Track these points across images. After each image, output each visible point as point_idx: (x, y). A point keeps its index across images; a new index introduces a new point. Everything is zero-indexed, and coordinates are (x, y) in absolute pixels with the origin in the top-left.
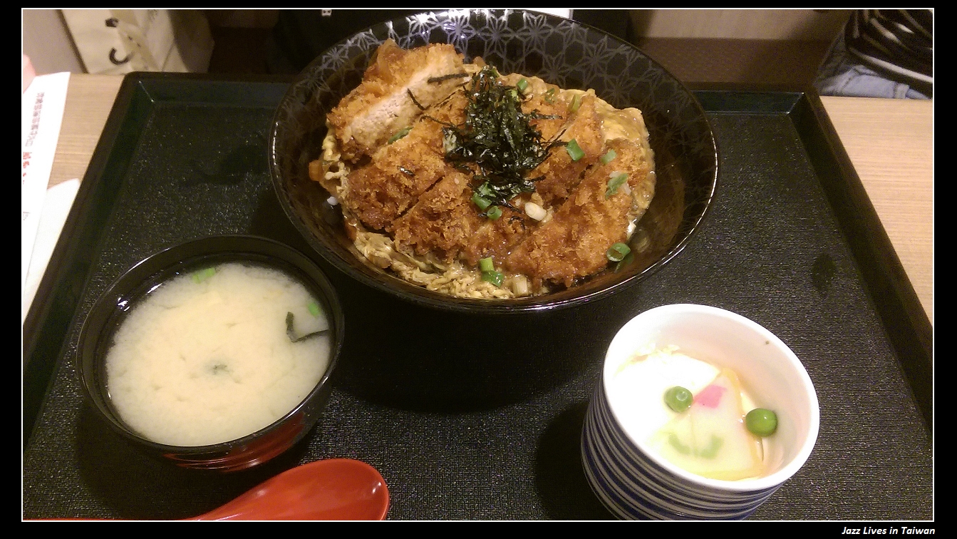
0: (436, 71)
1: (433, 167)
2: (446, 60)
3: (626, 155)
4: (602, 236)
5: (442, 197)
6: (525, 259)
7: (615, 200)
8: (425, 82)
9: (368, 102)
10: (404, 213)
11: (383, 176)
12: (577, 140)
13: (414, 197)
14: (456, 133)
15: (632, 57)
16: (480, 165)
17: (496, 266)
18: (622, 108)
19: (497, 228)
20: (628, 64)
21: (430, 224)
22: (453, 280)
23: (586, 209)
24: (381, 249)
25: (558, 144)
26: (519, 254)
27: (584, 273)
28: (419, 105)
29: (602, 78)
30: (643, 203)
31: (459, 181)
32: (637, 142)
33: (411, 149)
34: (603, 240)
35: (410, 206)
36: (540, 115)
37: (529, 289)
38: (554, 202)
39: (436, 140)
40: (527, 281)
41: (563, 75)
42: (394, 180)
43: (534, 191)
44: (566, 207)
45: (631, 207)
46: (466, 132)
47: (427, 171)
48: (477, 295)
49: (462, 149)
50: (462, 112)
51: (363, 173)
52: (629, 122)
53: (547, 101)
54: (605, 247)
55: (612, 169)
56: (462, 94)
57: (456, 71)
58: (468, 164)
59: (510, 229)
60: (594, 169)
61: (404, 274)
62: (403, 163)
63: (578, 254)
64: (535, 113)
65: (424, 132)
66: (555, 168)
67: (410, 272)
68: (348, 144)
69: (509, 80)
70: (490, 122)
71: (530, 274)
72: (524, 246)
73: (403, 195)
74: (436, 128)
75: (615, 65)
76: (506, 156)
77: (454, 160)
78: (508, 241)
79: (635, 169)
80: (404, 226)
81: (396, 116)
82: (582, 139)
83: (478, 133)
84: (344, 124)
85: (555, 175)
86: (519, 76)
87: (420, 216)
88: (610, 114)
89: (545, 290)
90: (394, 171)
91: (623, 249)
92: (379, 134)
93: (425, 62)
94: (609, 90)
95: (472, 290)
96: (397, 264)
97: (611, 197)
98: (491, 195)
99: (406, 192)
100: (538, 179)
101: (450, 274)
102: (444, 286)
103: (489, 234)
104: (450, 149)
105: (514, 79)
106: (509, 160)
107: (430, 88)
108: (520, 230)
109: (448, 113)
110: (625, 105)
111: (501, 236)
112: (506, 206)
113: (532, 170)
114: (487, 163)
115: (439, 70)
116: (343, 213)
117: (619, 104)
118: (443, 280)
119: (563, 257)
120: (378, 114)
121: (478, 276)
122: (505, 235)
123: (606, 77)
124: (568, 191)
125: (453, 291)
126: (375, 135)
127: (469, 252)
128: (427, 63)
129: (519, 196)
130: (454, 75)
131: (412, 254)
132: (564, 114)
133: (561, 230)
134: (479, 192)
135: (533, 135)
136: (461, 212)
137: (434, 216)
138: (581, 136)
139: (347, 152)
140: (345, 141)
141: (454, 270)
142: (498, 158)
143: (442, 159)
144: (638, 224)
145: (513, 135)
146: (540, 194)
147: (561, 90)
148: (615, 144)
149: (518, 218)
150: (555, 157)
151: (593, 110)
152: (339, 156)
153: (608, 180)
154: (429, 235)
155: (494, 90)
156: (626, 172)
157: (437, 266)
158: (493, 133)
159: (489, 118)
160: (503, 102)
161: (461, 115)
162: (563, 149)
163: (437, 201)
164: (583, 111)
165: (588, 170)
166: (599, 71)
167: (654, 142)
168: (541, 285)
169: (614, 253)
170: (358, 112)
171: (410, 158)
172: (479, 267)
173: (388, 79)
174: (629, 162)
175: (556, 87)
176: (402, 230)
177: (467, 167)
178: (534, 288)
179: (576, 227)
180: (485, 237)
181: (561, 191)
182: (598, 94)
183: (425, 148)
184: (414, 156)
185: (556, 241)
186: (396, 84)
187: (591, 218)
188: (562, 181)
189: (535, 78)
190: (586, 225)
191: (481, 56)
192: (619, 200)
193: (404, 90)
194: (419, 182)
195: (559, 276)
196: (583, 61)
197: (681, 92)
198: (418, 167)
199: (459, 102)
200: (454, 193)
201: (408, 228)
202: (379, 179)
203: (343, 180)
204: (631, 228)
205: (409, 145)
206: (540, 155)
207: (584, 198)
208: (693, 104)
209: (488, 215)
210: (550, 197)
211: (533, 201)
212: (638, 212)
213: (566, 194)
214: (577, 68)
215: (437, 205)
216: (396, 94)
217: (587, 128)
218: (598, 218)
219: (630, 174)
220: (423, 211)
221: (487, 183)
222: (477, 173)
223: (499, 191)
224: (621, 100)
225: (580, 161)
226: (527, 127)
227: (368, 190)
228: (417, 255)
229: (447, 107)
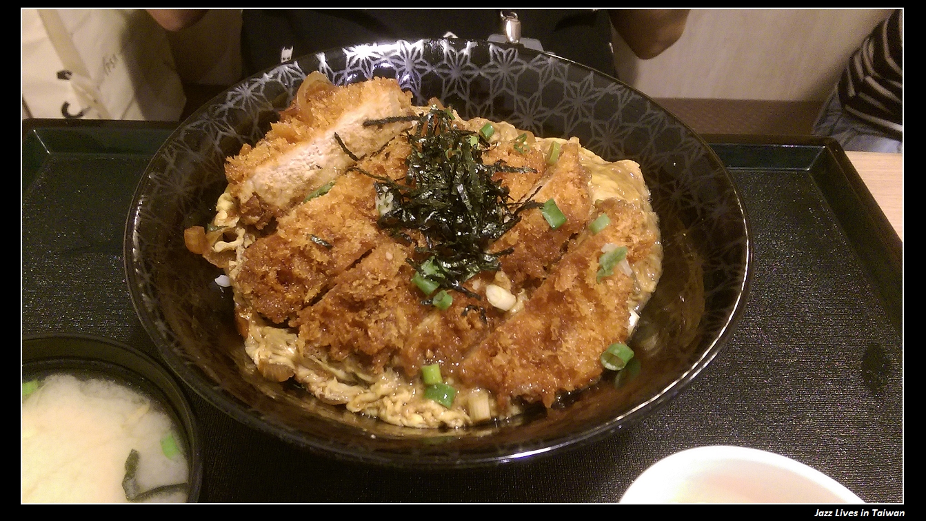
0: (374, 112)
1: (359, 237)
2: (388, 99)
3: (623, 220)
4: (593, 334)
5: (366, 278)
6: (485, 367)
7: (610, 283)
8: (359, 125)
9: (277, 149)
10: (315, 301)
11: (287, 249)
12: (555, 200)
13: (329, 276)
14: (393, 189)
15: (624, 99)
16: (424, 233)
17: (444, 376)
18: (614, 161)
19: (446, 322)
20: (621, 106)
21: (350, 316)
22: (383, 397)
23: (570, 295)
24: (280, 352)
25: (531, 205)
26: (477, 360)
27: (569, 387)
28: (351, 154)
29: (589, 124)
30: (648, 283)
31: (393, 255)
32: (635, 203)
33: (332, 210)
34: (595, 339)
35: (325, 290)
36: (506, 167)
37: (491, 409)
38: (526, 284)
39: (366, 199)
40: (489, 398)
41: (540, 120)
42: (303, 254)
43: (498, 269)
44: (542, 291)
45: (631, 292)
46: (407, 190)
47: (349, 241)
48: (417, 420)
49: (401, 212)
50: (403, 163)
51: (264, 243)
52: (624, 177)
53: (516, 150)
54: (599, 350)
55: (604, 240)
56: (403, 140)
57: (402, 113)
58: (409, 231)
59: (464, 323)
60: (580, 240)
61: (313, 387)
62: (318, 230)
63: (560, 358)
64: (500, 166)
65: (350, 189)
66: (526, 237)
67: (323, 384)
68: (248, 203)
69: (471, 125)
70: (438, 175)
71: (493, 389)
72: (483, 349)
73: (314, 274)
74: (368, 182)
75: (604, 108)
76: (460, 221)
77: (389, 226)
78: (462, 339)
79: (636, 240)
80: (313, 319)
81: (319, 167)
82: (562, 198)
83: (422, 189)
84: (241, 178)
85: (528, 247)
86: (484, 121)
87: (336, 304)
88: (599, 168)
89: (515, 410)
90: (302, 242)
91: (624, 352)
92: (295, 191)
93: (359, 101)
94: (597, 139)
95: (409, 411)
96: (303, 373)
97: (604, 280)
98: (439, 275)
99: (319, 271)
100: (504, 253)
101: (378, 387)
102: (371, 405)
103: (435, 331)
104: (385, 211)
105: (478, 124)
106: (464, 226)
107: (366, 133)
108: (479, 325)
109: (383, 164)
110: (618, 157)
111: (452, 333)
112: (458, 290)
113: (496, 240)
114: (434, 230)
115: (378, 110)
116: (234, 299)
117: (611, 156)
118: (369, 396)
119: (540, 364)
120: (292, 164)
121: (419, 392)
122: (457, 331)
123: (593, 123)
124: (545, 268)
125: (383, 413)
126: (289, 192)
127: (406, 357)
128: (361, 102)
129: (477, 276)
130: (399, 118)
131: (324, 359)
132: (539, 166)
133: (536, 324)
134: (421, 271)
135: (497, 193)
136: (396, 298)
137: (355, 305)
138: (562, 196)
139: (247, 214)
140: (243, 200)
141: (385, 382)
142: (448, 224)
143: (373, 225)
144: (643, 313)
145: (470, 194)
146: (506, 272)
147: (537, 139)
148: (607, 206)
149: (476, 308)
150: (527, 223)
151: (577, 161)
152: (237, 219)
153: (599, 255)
154: (348, 332)
155: (447, 135)
156: (623, 244)
157: (361, 376)
158: (442, 189)
159: (439, 170)
160: (459, 149)
161: (401, 167)
162: (537, 212)
163: (360, 285)
164: (564, 162)
165: (572, 241)
166: (584, 115)
167: (657, 203)
168: (509, 404)
169: (611, 358)
170: (263, 162)
171: (326, 223)
172: (421, 377)
173: (307, 120)
174: (628, 230)
175: (529, 134)
176: (309, 325)
177: (407, 236)
178: (500, 408)
179: (556, 321)
180: (428, 335)
181: (536, 269)
182: (583, 143)
183: (350, 209)
184: (334, 221)
185: (529, 340)
186: (318, 126)
187: (578, 308)
188: (536, 255)
189: (503, 123)
190: (571, 318)
191: (439, 97)
192: (616, 283)
193: (329, 134)
194: (337, 257)
195: (534, 391)
196: (564, 104)
197: (690, 139)
198: (338, 236)
199: (400, 150)
200: (385, 273)
201: (317, 323)
202: (284, 252)
203: (240, 252)
204: (634, 319)
205: (327, 206)
206: (507, 220)
207: (567, 281)
208: (707, 156)
209: (435, 302)
210: (520, 277)
211: (498, 284)
212: (641, 297)
213: (543, 274)
214: (557, 112)
215: (358, 290)
216: (318, 139)
217: (570, 186)
218: (587, 309)
219: (630, 247)
220: (340, 298)
221: (433, 257)
222: (421, 244)
223: (450, 269)
224: (612, 151)
225: (562, 228)
226: (489, 182)
227: (265, 268)
228: (331, 361)
229: (382, 156)
